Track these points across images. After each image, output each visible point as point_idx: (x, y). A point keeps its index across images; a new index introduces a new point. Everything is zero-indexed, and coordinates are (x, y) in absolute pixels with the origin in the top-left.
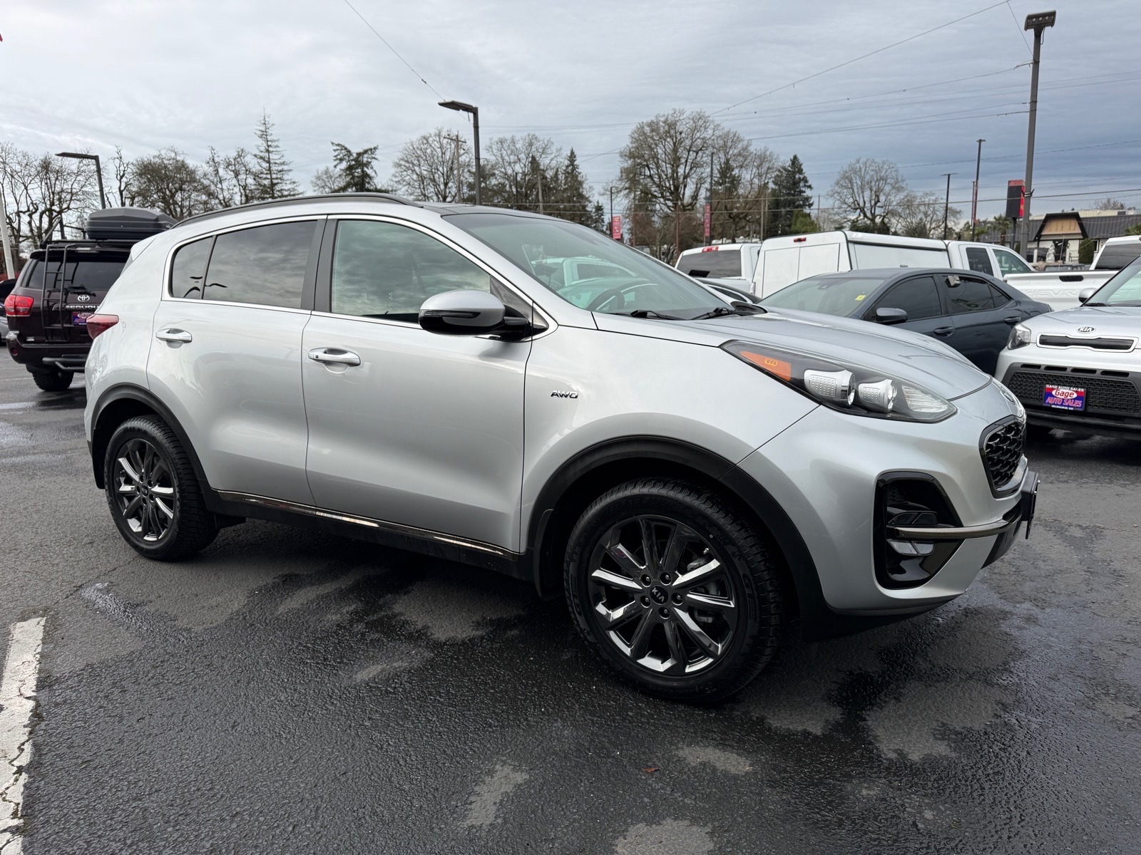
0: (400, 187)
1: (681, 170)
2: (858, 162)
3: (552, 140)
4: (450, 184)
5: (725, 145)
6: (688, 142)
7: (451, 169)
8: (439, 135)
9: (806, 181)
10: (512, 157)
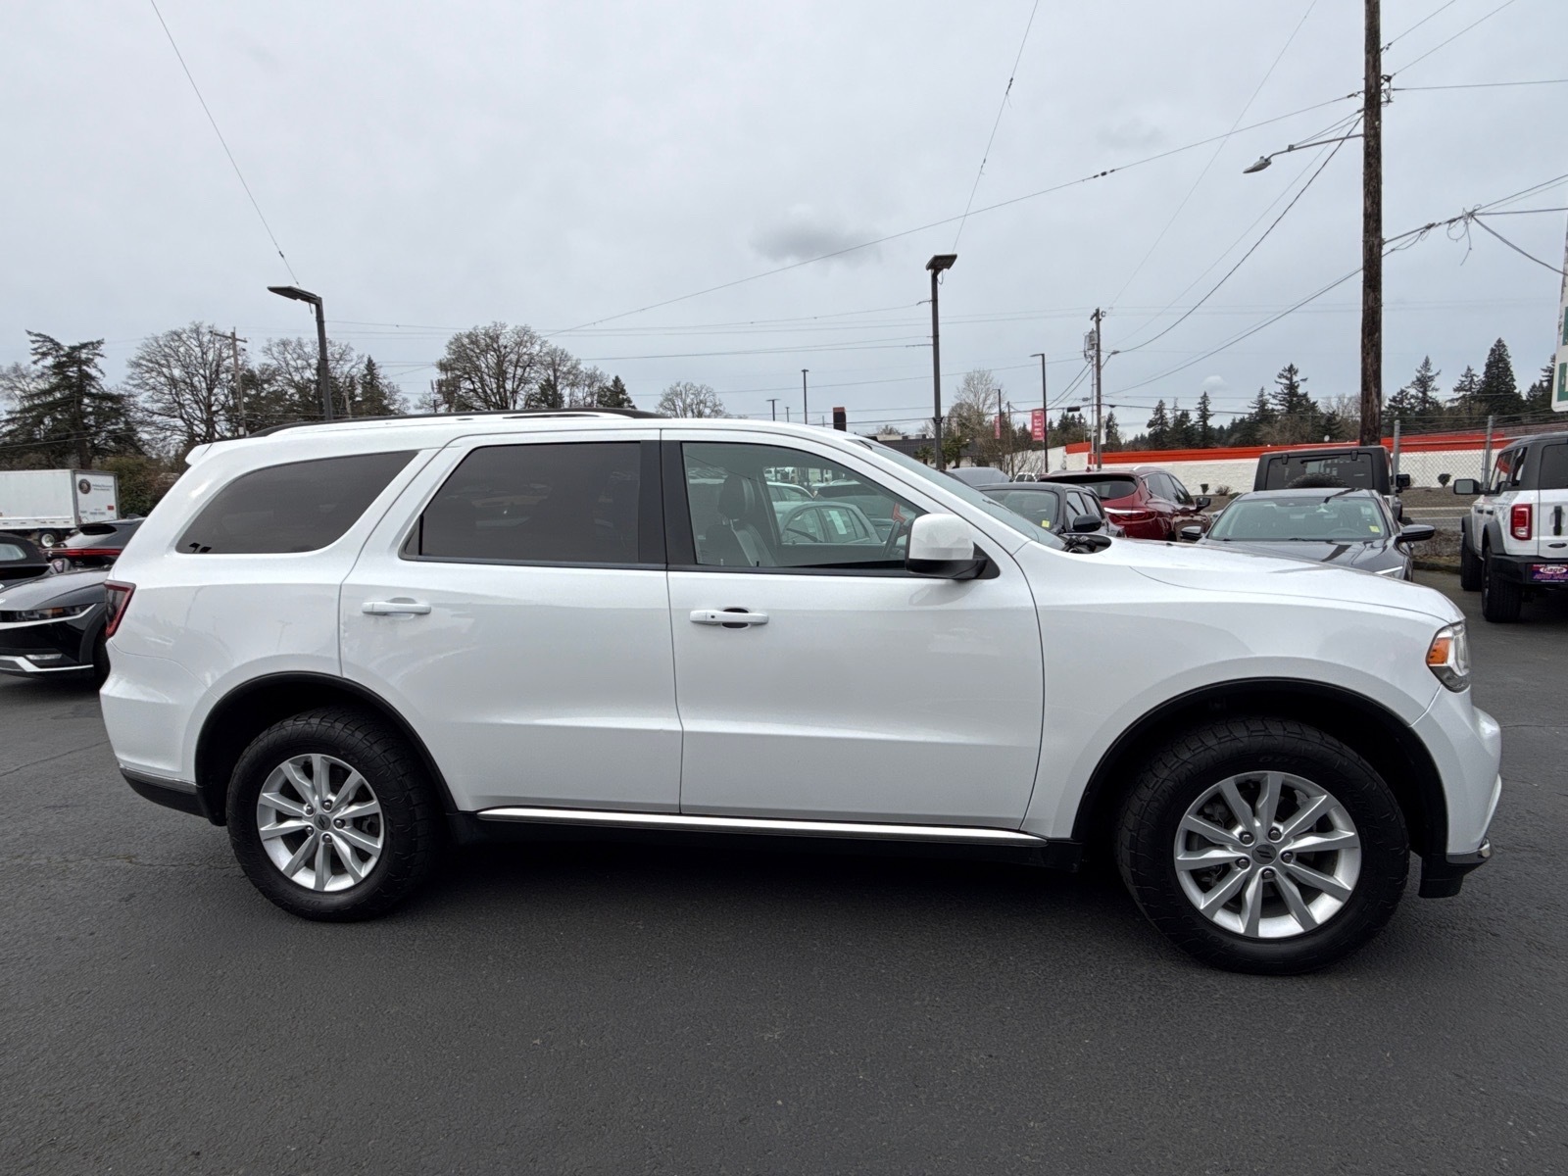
0: (142, 391)
1: (509, 385)
2: (678, 385)
3: (351, 345)
4: (216, 391)
5: (553, 363)
6: (513, 357)
7: (217, 371)
8: (197, 331)
9: (629, 401)
10: (299, 362)
